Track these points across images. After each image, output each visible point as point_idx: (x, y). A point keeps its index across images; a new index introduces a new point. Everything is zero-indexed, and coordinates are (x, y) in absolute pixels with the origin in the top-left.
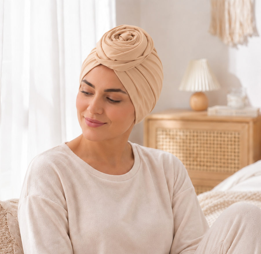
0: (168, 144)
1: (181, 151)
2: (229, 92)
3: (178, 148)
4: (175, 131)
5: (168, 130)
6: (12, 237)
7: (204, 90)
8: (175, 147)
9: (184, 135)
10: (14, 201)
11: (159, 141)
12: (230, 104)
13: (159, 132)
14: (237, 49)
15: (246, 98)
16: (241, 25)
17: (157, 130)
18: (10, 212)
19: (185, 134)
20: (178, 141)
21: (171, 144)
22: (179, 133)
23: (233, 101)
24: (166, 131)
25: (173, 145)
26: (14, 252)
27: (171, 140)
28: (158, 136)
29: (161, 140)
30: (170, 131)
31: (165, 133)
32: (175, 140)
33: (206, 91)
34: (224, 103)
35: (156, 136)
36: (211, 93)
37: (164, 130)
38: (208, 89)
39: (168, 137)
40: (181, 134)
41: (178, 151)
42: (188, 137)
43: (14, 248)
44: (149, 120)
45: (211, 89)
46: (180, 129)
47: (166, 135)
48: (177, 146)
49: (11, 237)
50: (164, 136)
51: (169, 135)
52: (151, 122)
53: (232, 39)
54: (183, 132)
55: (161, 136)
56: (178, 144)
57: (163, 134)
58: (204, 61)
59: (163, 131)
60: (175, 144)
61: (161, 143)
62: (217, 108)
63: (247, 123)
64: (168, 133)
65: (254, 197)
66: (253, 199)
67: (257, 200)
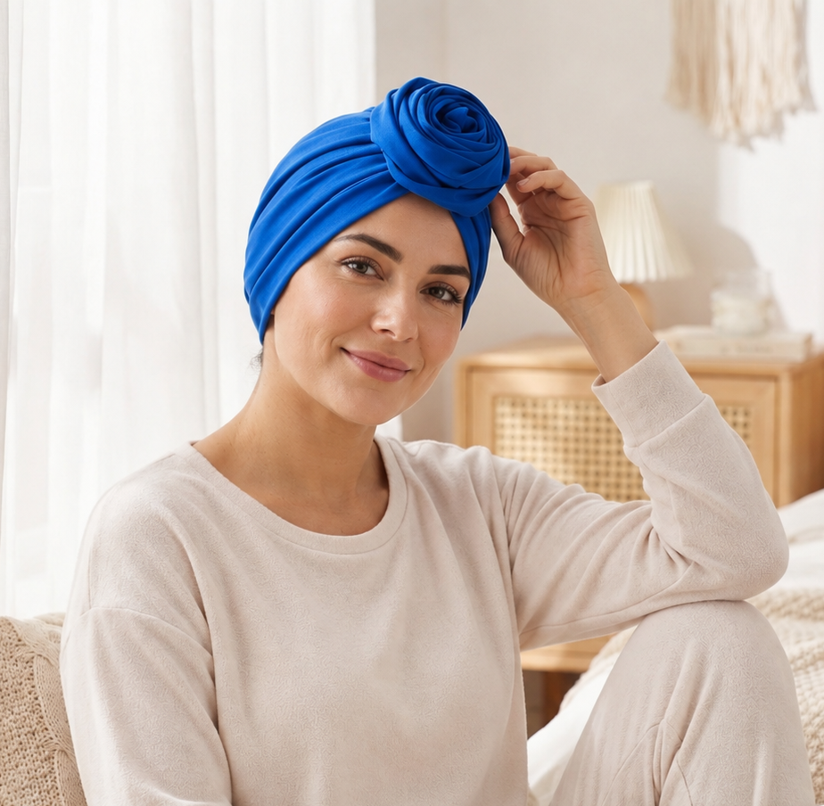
0: (529, 443)
1: (571, 467)
2: (718, 285)
3: (560, 456)
4: (550, 403)
5: (529, 403)
6: (50, 731)
7: (641, 277)
8: (550, 455)
9: (577, 418)
10: (56, 621)
11: (502, 437)
12: (717, 321)
13: (505, 409)
14: (750, 148)
15: (769, 302)
16: (766, 79)
17: (495, 400)
18: (44, 655)
19: (582, 413)
20: (561, 433)
21: (540, 444)
22: (561, 411)
23: (731, 312)
24: (524, 405)
25: (545, 449)
26: (57, 775)
27: (540, 433)
28: (499, 421)
29: (508, 432)
30: (535, 405)
31: (519, 410)
32: (550, 433)
33: (648, 282)
34: (703, 317)
35: (494, 416)
36: (665, 286)
37: (518, 401)
38: (653, 275)
39: (529, 422)
40: (572, 412)
41: (561, 466)
42: (592, 424)
43: (55, 766)
44: (472, 369)
45: (663, 275)
46: (566, 398)
47: (524, 415)
48: (555, 450)
49: (46, 729)
50: (518, 421)
51: (535, 416)
52: (476, 377)
53: (737, 121)
54: (577, 407)
55: (507, 421)
56: (561, 445)
57: (513, 415)
58: (641, 189)
59: (513, 405)
60: (550, 444)
61: (507, 442)
62: (680, 332)
63: (774, 378)
64: (530, 410)
65: (794, 607)
66: (789, 613)
67: (802, 616)
